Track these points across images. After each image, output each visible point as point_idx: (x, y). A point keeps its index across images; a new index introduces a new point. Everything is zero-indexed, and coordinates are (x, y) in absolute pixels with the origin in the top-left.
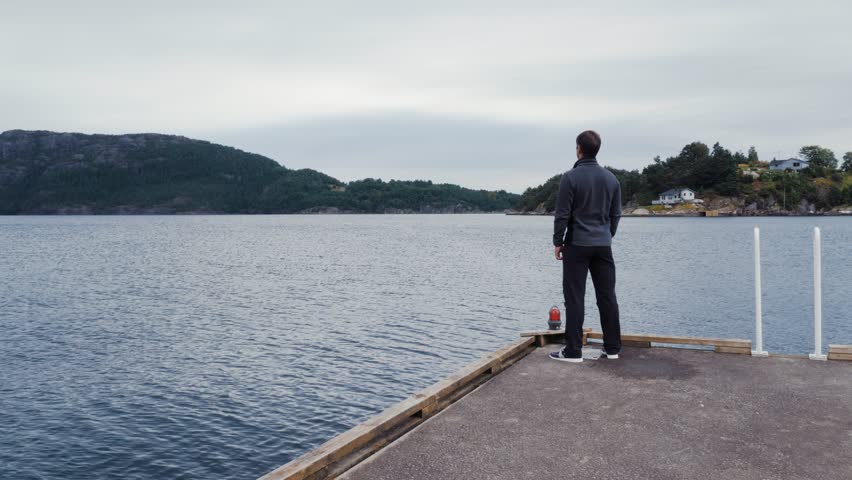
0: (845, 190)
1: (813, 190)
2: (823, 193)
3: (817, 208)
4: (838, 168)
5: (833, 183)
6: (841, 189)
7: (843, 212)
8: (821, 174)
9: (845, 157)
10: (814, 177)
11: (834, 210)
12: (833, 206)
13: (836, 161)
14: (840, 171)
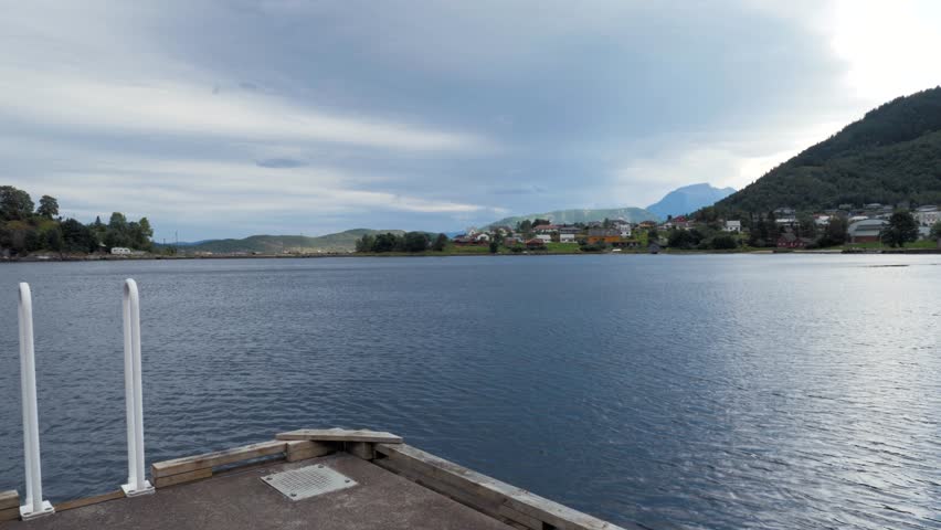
0: (42, 236)
1: (7, 234)
2: (18, 238)
3: (13, 254)
4: (35, 211)
5: (31, 228)
6: (39, 234)
7: (41, 257)
8: (16, 217)
9: (41, 201)
10: (8, 219)
11: (32, 254)
12: (30, 250)
13: (33, 204)
14: (37, 215)
